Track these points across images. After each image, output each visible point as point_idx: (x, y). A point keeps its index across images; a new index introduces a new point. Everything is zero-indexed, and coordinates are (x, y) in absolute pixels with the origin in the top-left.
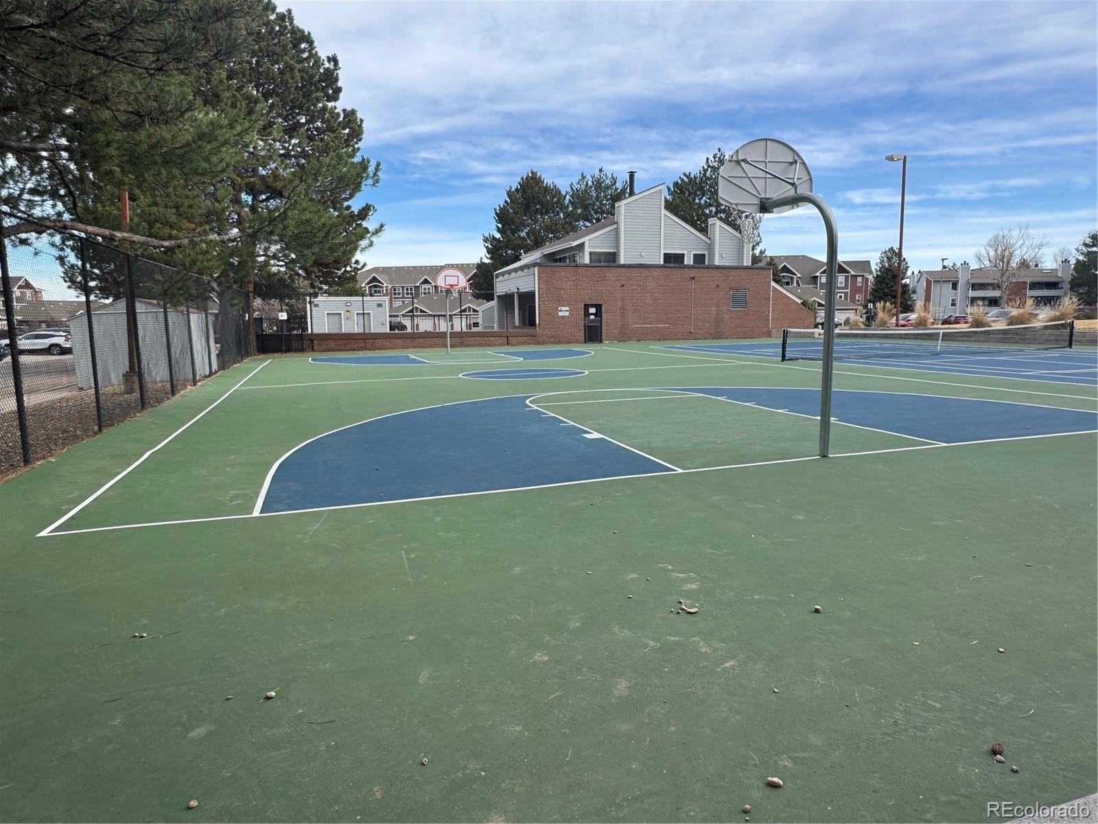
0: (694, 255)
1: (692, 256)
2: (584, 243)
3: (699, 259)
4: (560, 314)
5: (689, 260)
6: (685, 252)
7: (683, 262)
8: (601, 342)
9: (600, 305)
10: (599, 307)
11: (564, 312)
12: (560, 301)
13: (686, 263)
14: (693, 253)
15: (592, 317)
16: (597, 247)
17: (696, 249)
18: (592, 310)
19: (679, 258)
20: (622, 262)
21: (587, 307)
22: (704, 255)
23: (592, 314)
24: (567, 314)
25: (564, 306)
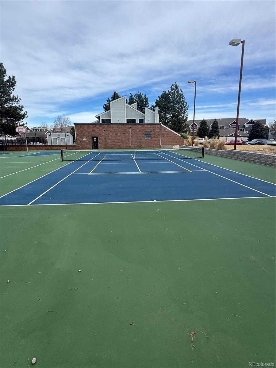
0: (139, 120)
1: (138, 120)
2: (99, 116)
3: (141, 121)
4: (83, 140)
5: (137, 122)
6: (136, 119)
7: (135, 122)
8: (98, 149)
9: (97, 137)
10: (97, 138)
11: (85, 139)
12: (83, 136)
13: (136, 123)
14: (139, 119)
15: (95, 141)
16: (104, 118)
17: (140, 118)
18: (95, 139)
19: (134, 121)
20: (111, 123)
21: (93, 138)
22: (143, 120)
23: (95, 140)
24: (86, 140)
25: (85, 137)
